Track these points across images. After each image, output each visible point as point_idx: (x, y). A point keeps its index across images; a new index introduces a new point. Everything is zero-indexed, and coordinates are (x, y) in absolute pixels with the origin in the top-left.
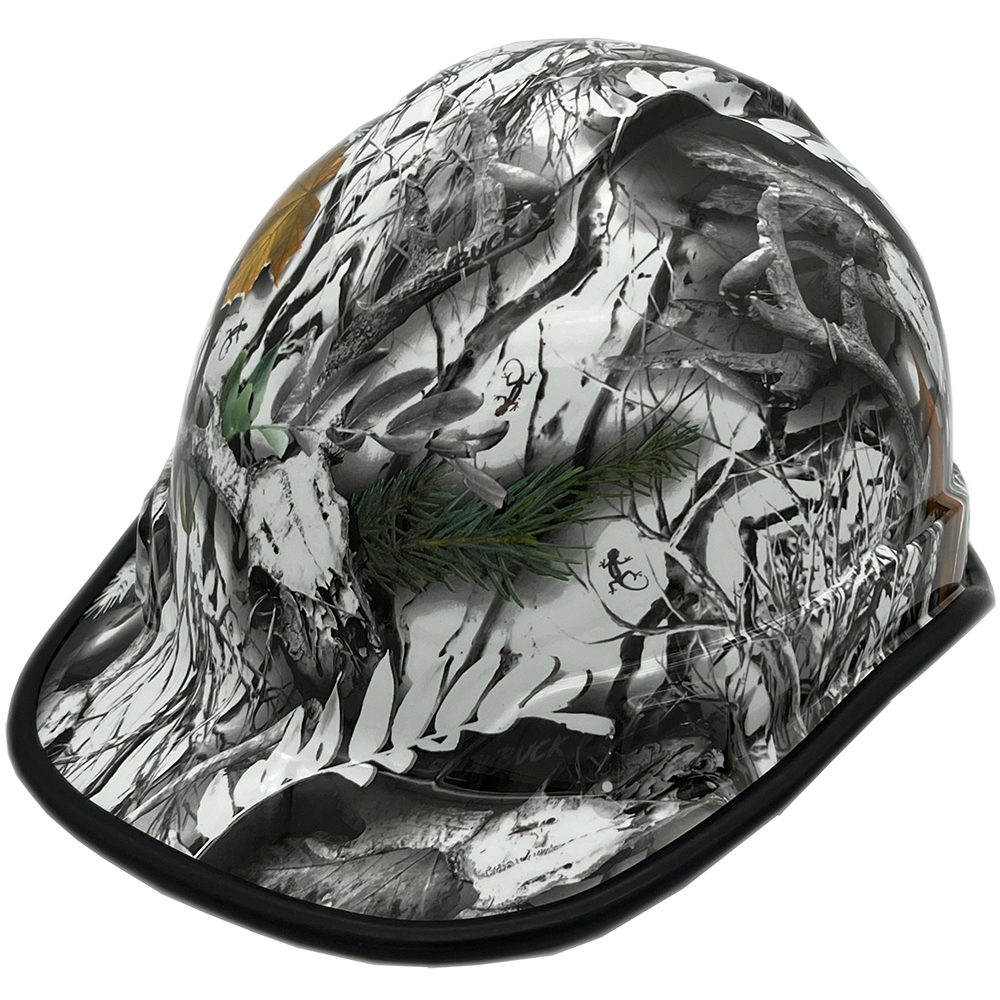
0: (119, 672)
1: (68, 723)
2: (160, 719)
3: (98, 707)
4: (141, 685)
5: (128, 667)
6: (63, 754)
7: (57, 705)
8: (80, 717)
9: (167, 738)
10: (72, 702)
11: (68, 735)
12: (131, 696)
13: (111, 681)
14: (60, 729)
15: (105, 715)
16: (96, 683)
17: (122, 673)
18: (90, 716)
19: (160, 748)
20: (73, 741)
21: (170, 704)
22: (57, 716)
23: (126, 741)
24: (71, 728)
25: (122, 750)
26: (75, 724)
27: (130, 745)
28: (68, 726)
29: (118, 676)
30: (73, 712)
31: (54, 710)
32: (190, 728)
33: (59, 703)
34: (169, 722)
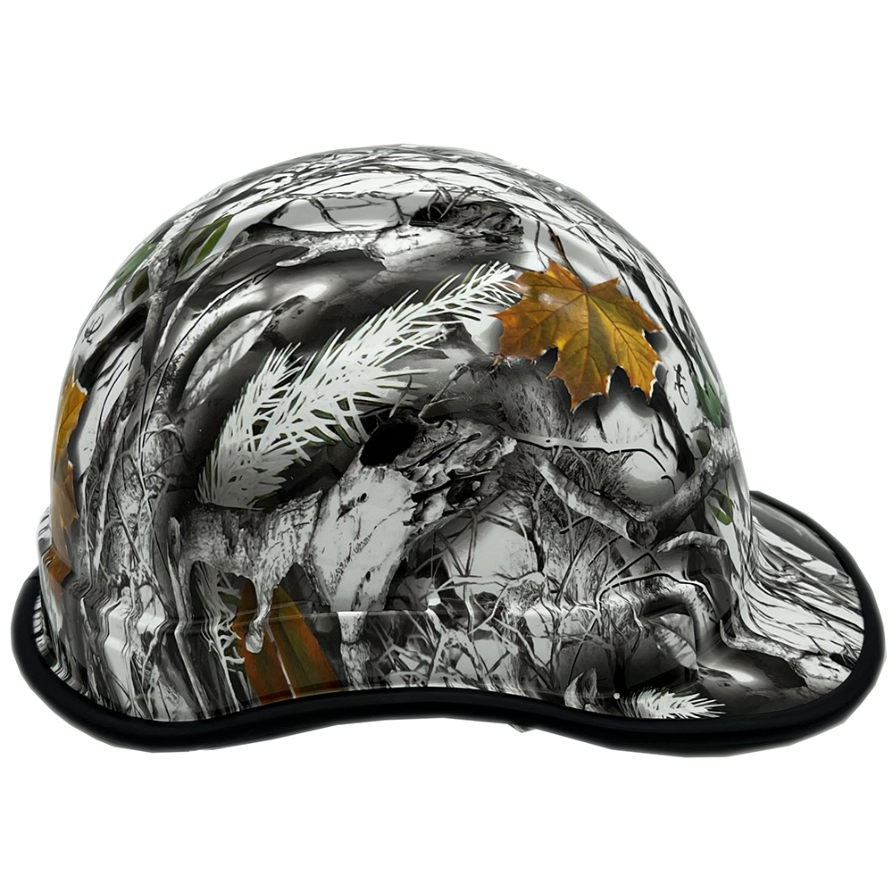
0: (773, 644)
1: (827, 662)
2: (796, 602)
3: (806, 645)
4: (778, 623)
5: (767, 639)
6: (849, 655)
7: (818, 677)
8: (820, 654)
9: (804, 594)
10: (811, 667)
11: (835, 657)
12: (789, 626)
13: (784, 646)
14: (834, 665)
15: (811, 637)
16: (789, 656)
17: (774, 641)
18: (816, 647)
19: (812, 596)
20: (838, 652)
21: (783, 599)
22: (826, 673)
23: (820, 617)
24: (830, 657)
25: (826, 617)
26: (826, 655)
27: (821, 614)
28: (829, 660)
29: (777, 642)
30: (818, 662)
31: (822, 678)
32: (790, 583)
33: (815, 677)
34: (794, 596)
